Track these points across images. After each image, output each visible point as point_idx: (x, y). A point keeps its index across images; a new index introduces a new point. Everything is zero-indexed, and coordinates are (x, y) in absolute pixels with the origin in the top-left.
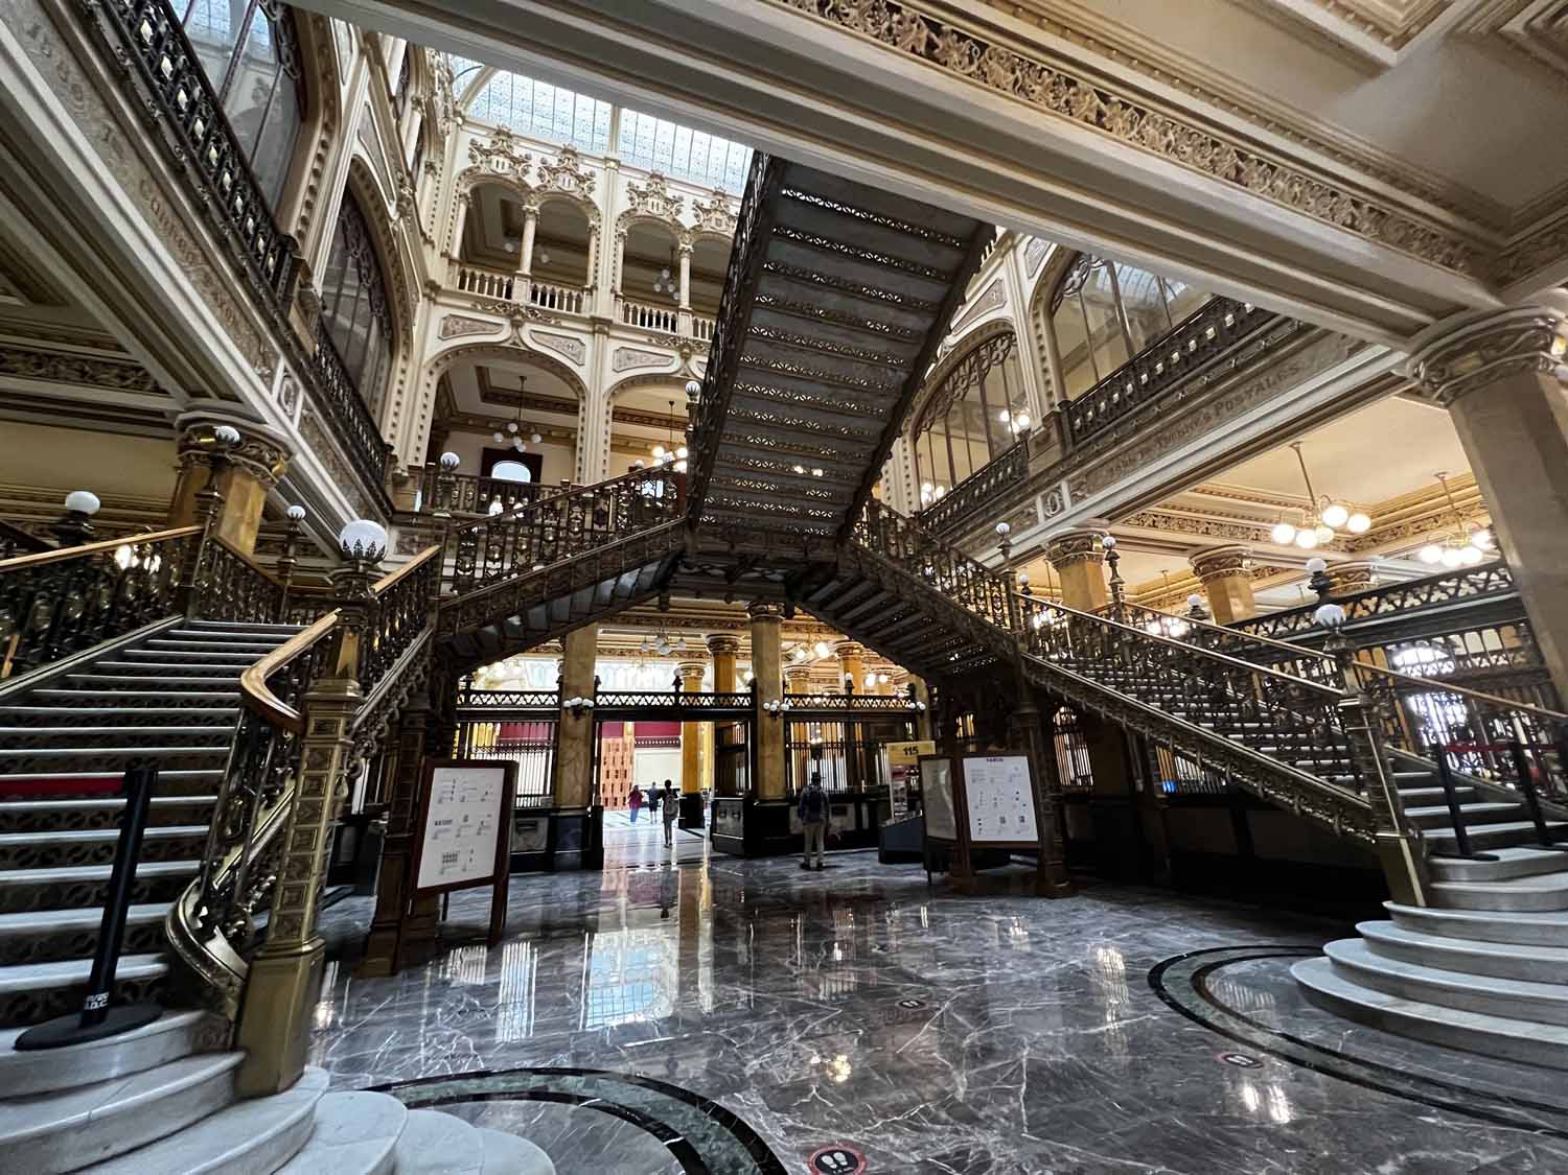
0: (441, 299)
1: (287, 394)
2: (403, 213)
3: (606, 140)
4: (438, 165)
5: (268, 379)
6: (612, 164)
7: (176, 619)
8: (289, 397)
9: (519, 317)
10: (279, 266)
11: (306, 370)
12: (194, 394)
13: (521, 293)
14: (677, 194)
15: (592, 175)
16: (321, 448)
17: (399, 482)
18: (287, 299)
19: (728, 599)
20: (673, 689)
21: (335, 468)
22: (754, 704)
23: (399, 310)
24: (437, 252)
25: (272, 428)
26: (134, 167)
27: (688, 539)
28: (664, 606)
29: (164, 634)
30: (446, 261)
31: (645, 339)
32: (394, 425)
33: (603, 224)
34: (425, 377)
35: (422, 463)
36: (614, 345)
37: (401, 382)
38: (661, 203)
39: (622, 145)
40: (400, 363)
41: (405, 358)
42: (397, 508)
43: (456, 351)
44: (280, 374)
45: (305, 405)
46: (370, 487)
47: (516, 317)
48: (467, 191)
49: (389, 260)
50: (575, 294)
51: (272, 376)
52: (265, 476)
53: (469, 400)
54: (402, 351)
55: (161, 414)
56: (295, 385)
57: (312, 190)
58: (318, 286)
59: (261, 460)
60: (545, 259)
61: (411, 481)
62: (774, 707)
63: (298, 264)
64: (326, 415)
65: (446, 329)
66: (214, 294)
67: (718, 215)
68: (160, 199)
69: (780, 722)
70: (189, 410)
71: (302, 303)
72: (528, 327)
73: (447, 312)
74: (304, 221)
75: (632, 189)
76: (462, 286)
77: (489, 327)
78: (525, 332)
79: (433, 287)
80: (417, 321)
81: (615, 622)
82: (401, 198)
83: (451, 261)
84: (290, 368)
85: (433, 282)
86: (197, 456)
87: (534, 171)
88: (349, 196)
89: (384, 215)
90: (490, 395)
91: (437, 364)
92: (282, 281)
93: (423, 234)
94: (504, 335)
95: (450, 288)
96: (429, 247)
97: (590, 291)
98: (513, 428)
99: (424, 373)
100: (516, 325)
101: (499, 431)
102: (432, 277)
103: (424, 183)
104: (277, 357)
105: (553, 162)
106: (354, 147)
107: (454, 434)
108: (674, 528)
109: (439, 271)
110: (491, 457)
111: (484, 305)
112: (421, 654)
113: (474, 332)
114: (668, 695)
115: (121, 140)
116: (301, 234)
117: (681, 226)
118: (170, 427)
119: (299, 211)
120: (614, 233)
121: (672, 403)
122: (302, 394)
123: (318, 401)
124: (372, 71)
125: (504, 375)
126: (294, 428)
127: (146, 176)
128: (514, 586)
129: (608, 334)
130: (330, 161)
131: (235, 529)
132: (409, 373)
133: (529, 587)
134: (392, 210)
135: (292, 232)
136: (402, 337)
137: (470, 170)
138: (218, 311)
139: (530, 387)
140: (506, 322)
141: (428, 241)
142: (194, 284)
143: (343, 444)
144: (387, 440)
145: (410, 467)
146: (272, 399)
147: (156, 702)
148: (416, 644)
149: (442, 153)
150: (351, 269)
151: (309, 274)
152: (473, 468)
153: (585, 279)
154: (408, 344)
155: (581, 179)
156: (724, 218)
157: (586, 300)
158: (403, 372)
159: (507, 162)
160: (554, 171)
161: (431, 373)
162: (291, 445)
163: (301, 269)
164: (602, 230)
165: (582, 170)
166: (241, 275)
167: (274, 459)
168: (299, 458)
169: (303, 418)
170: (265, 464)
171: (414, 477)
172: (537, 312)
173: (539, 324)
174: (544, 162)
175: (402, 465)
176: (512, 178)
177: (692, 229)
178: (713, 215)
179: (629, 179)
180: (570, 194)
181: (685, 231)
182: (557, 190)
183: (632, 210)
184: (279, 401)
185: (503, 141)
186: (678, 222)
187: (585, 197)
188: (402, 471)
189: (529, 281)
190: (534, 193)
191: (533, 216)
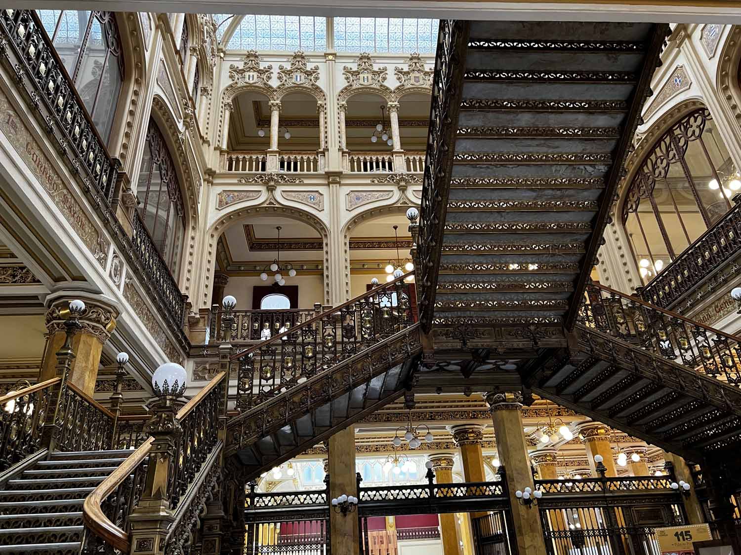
0: (216, 181)
1: (116, 270)
2: (187, 126)
3: (324, 42)
4: (209, 89)
5: (103, 261)
6: (331, 57)
7: (43, 452)
8: (117, 272)
9: (272, 183)
10: (109, 181)
11: (128, 250)
12: (57, 280)
13: (273, 165)
14: (382, 66)
15: (317, 68)
16: (138, 306)
17: (193, 323)
18: (114, 202)
19: (468, 392)
20: (426, 482)
21: (148, 319)
22: (506, 492)
23: (188, 194)
24: (212, 148)
25: (107, 296)
26: (24, 137)
27: (424, 341)
28: (410, 404)
29: (35, 466)
30: (218, 152)
31: (369, 181)
32: (188, 280)
33: (328, 101)
34: (208, 240)
35: (209, 306)
36: (346, 190)
37: (192, 247)
38: (370, 76)
39: (336, 42)
40: (190, 233)
41: (194, 228)
42: (193, 344)
43: (229, 217)
44: (111, 255)
45: (128, 276)
46: (173, 331)
47: (270, 184)
48: (230, 101)
49: (180, 160)
50: (312, 158)
51: (105, 259)
52: (102, 332)
53: (241, 252)
54: (191, 224)
55: (35, 297)
56: (120, 262)
57: (129, 125)
58: (134, 188)
59: (98, 322)
60: (287, 136)
61: (202, 320)
62: (526, 495)
63: (121, 176)
64: (141, 280)
65: (221, 201)
66: (70, 208)
67: (417, 74)
68: (37, 152)
69: (535, 509)
70: (53, 292)
71: (124, 202)
72: (279, 190)
73: (220, 189)
74: (125, 147)
75: (347, 71)
76: (230, 169)
77: (251, 194)
78: (278, 194)
79: (210, 173)
80: (200, 200)
81: (369, 422)
82: (186, 116)
83: (222, 152)
84: (117, 251)
85: (211, 169)
86: (58, 324)
87: (275, 76)
88: (153, 122)
89: (176, 130)
90: (256, 245)
91: (216, 229)
92: (112, 190)
93: (202, 137)
94: (263, 198)
95: (222, 171)
96: (206, 145)
97: (323, 153)
98: (274, 268)
99: (208, 237)
100: (271, 189)
101: (264, 271)
102: (209, 166)
103: (201, 102)
104: (109, 244)
105: (288, 66)
106: (155, 90)
107: (230, 279)
108: (411, 333)
109: (213, 160)
110: (260, 293)
111: (247, 179)
112: (214, 467)
113: (241, 200)
114: (423, 487)
115: (17, 120)
116: (122, 156)
117: (387, 89)
118: (41, 305)
119: (121, 140)
120: (336, 106)
121: (395, 228)
122: (126, 268)
123: (135, 271)
124: (164, 39)
125: (265, 228)
126: (120, 293)
127: (30, 139)
128: (284, 400)
129: (339, 183)
130: (140, 104)
131: (82, 377)
132: (197, 239)
133: (296, 399)
134: (181, 126)
135: (117, 156)
136: (191, 213)
137: (231, 86)
138: (72, 219)
139: (285, 234)
140: (263, 189)
141: (205, 141)
142: (57, 204)
143: (153, 300)
144: (183, 291)
145: (201, 310)
146: (106, 275)
147: (28, 523)
148: (210, 458)
149: (212, 79)
150: (155, 172)
151: (128, 182)
152: (247, 305)
153: (319, 145)
154: (195, 218)
155: (308, 74)
156: (421, 75)
157: (321, 161)
158: (193, 238)
159: (256, 74)
160: (289, 72)
161: (212, 236)
162: (120, 308)
163: (123, 178)
164: (328, 106)
165: (310, 67)
166: (86, 192)
167: (108, 319)
168: (124, 315)
169: (126, 285)
170: (102, 324)
171: (204, 317)
172: (285, 177)
173: (288, 185)
174: (281, 68)
175: (195, 309)
176: (260, 84)
177: (396, 89)
178: (412, 75)
179: (344, 65)
180: (302, 85)
181: (391, 92)
182: (293, 85)
183: (348, 86)
184: (110, 275)
185: (252, 61)
186: (385, 86)
187: (313, 85)
188: (195, 314)
189: (278, 155)
190: (276, 91)
191: (276, 107)
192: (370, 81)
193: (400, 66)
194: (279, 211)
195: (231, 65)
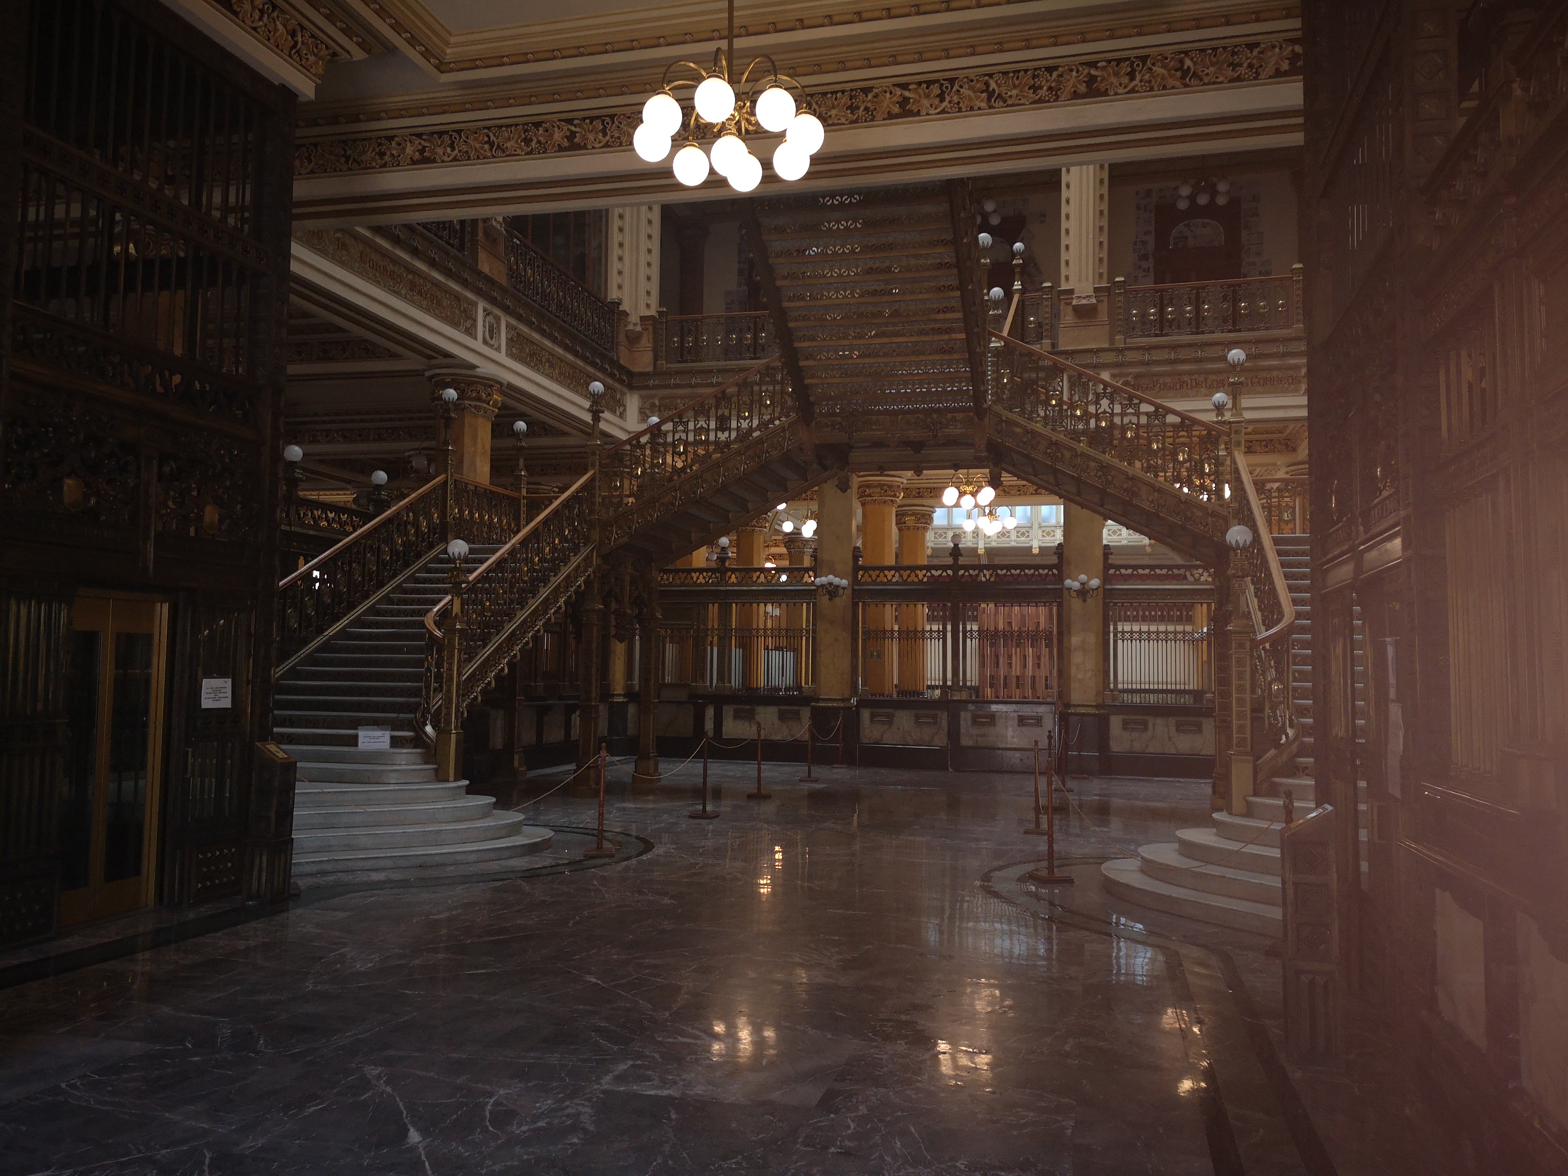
1: (491, 331)
5: (471, 330)
7: (442, 547)
8: (493, 331)
11: (503, 298)
16: (531, 356)
17: (633, 339)
18: (475, 243)
21: (552, 368)
25: (486, 369)
26: (355, 248)
29: (436, 560)
32: (620, 273)
35: (652, 312)
42: (636, 369)
44: (480, 317)
45: (509, 328)
51: (474, 325)
52: (485, 411)
56: (496, 317)
59: (479, 399)
61: (645, 335)
64: (530, 324)
66: (420, 291)
68: (373, 256)
84: (489, 307)
92: (467, 234)
104: (475, 304)
115: (345, 238)
122: (505, 319)
123: (519, 318)
126: (502, 357)
127: (362, 248)
138: (425, 303)
142: (404, 298)
144: (614, 295)
145: (643, 319)
146: (478, 345)
162: (503, 373)
166: (433, 264)
167: (489, 395)
169: (510, 340)
170: (484, 401)
171: (647, 329)
175: (634, 318)
184: (485, 342)
188: (635, 324)
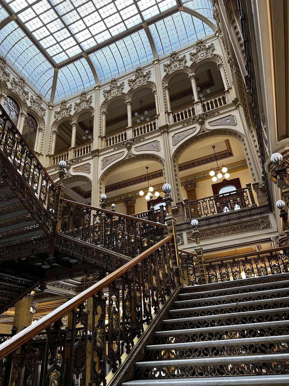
3: (94, 81)
4: (43, 127)
6: (97, 88)
9: (68, 166)
13: (71, 156)
14: (122, 82)
15: (91, 97)
24: (45, 156)
30: (48, 157)
31: (112, 150)
33: (96, 113)
36: (101, 158)
38: (116, 90)
39: (99, 79)
48: (55, 129)
50: (88, 145)
67: (140, 79)
72: (71, 168)
75: (105, 92)
76: (54, 163)
78: (71, 170)
83: (50, 156)
87: (73, 109)
95: (50, 166)
103: (39, 135)
105: (78, 101)
109: (45, 162)
120: (100, 114)
121: (147, 168)
137: (55, 122)
141: (40, 155)
155: (88, 101)
156: (142, 79)
157: (92, 146)
159: (65, 111)
160: (79, 104)
164: (96, 115)
165: (88, 97)
172: (74, 160)
173: (76, 164)
174: (75, 103)
176: (67, 116)
177: (128, 92)
178: (137, 81)
179: (103, 90)
180: (85, 109)
181: (126, 95)
182: (81, 110)
183: (105, 100)
185: (63, 105)
186: (123, 93)
187: (89, 106)
189: (73, 149)
190: (73, 116)
191: (74, 125)
192: (117, 93)
193: (130, 78)
194: (72, 179)
195: (55, 111)
